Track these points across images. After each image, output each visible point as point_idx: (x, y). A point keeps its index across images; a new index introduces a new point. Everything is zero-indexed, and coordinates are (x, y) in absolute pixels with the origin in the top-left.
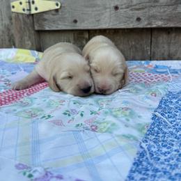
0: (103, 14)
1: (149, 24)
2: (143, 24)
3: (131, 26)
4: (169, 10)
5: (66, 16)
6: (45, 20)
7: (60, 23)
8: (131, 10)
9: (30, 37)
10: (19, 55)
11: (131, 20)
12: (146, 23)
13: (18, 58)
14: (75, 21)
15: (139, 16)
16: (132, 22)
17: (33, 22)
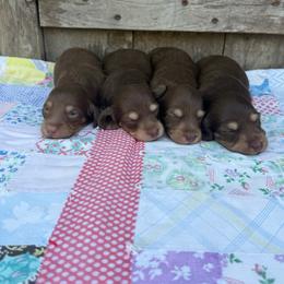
0: (163, 9)
1: (228, 28)
2: (221, 28)
3: (203, 29)
4: (255, 12)
5: (101, 7)
6: (62, 11)
7: (90, 18)
8: (207, 7)
9: (29, 38)
10: (12, 68)
11: (205, 21)
12: (224, 26)
13: (12, 73)
14: (118, 17)
15: (216, 16)
16: (205, 24)
17: (38, 13)
